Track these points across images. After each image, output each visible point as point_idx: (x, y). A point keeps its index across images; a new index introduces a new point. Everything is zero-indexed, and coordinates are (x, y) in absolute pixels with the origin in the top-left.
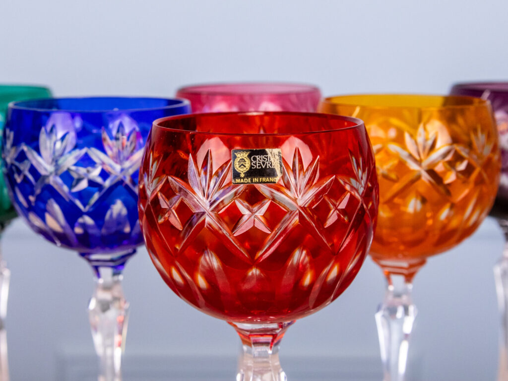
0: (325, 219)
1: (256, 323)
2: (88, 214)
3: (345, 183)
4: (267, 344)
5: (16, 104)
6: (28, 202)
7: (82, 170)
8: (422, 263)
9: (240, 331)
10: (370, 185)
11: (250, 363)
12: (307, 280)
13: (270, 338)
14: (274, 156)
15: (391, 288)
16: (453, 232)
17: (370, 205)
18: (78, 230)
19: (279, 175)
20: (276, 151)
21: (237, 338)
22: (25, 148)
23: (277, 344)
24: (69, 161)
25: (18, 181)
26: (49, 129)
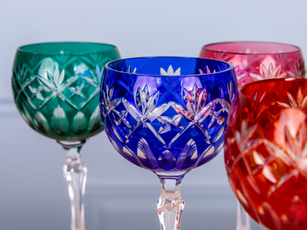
2: (169, 150)
18: (160, 159)
22: (124, 101)
25: (117, 124)
26: (142, 89)
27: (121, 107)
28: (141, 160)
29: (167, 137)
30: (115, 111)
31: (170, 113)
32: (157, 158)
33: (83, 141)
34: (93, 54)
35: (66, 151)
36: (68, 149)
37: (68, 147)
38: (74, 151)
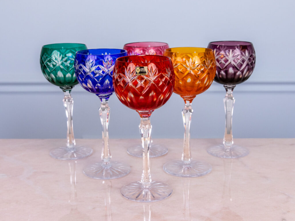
0: (159, 84)
1: (144, 110)
2: (99, 83)
3: (165, 75)
4: (146, 117)
5: (78, 52)
6: (82, 80)
7: (97, 71)
8: (194, 97)
9: (139, 113)
10: (172, 75)
11: (142, 122)
12: (155, 100)
13: (147, 115)
14: (146, 68)
15: (186, 104)
16: (201, 88)
17: (172, 80)
18: (96, 88)
19: (147, 73)
20: (146, 67)
21: (139, 115)
22: (81, 65)
23: (149, 117)
24: (93, 69)
25: (80, 74)
26: (88, 60)
27: (81, 67)
28: (90, 89)
29: (98, 78)
30: (79, 69)
31: (99, 69)
32: (95, 87)
33: (72, 87)
34: (77, 48)
35: (64, 92)
36: (65, 91)
37: (65, 90)
38: (67, 92)
